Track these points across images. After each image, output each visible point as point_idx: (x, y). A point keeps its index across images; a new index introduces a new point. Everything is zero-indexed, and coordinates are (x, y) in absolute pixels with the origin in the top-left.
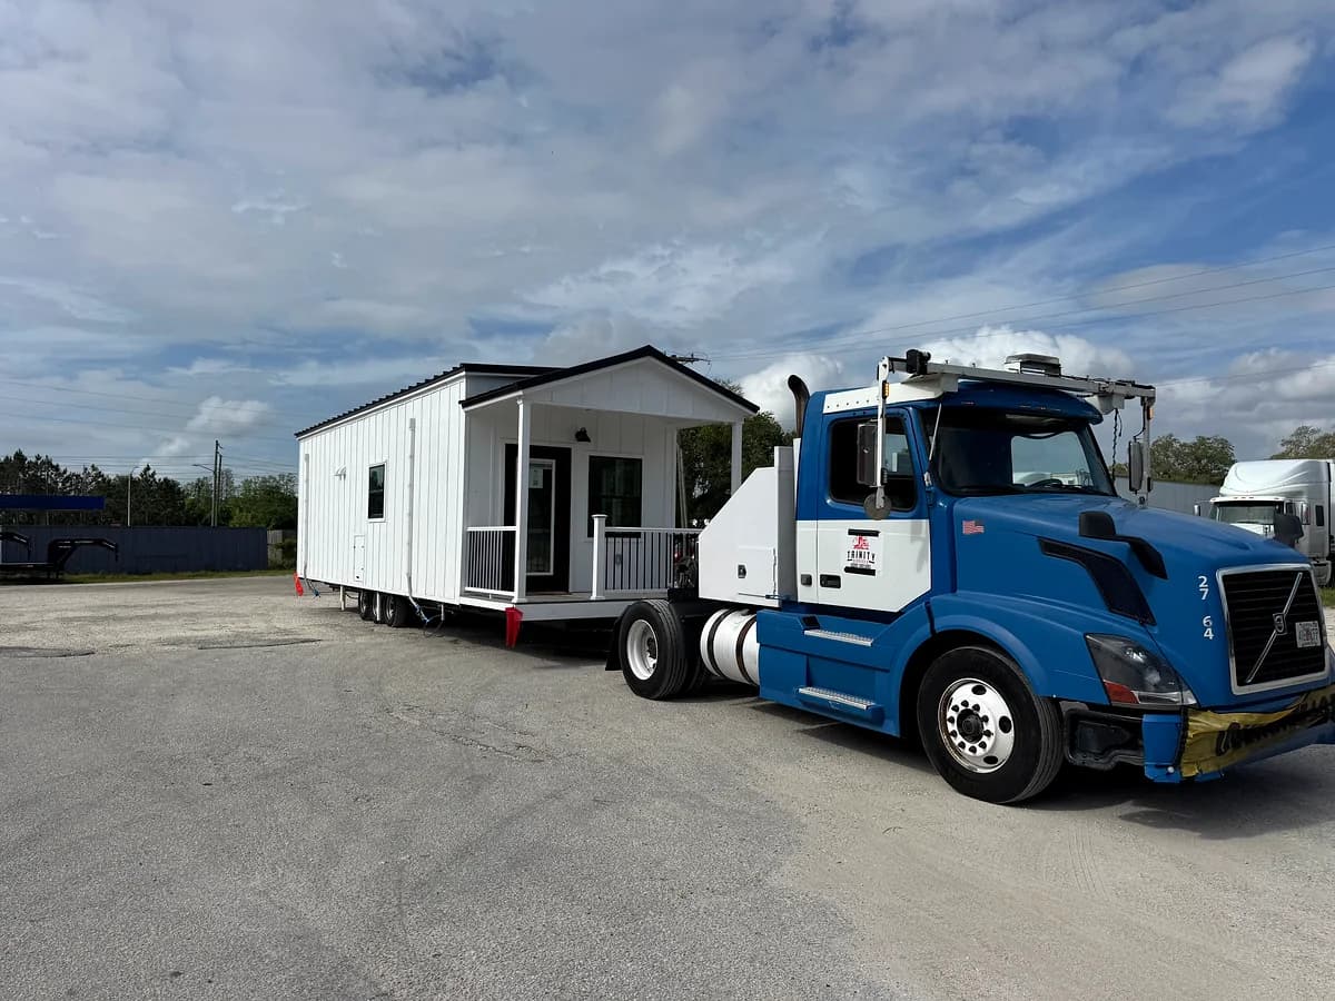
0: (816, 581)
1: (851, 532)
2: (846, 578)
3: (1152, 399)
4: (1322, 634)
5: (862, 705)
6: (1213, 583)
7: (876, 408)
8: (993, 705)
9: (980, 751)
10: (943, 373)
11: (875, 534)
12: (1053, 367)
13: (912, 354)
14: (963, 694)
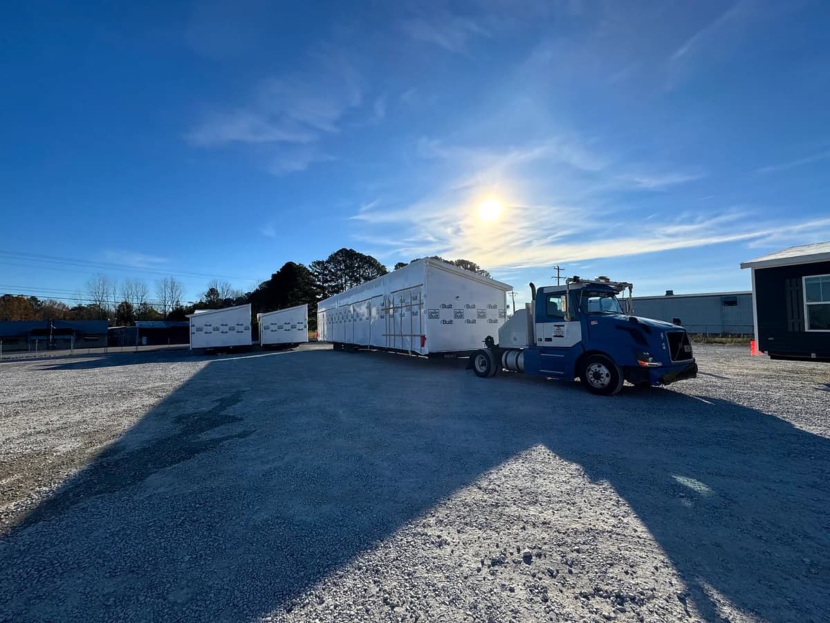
0: (543, 340)
1: (555, 326)
2: (553, 338)
3: (632, 287)
4: (691, 349)
5: (562, 373)
6: (664, 335)
7: (566, 291)
8: (604, 370)
9: (600, 382)
10: (583, 282)
11: (563, 326)
12: (607, 280)
13: (575, 277)
14: (594, 367)
